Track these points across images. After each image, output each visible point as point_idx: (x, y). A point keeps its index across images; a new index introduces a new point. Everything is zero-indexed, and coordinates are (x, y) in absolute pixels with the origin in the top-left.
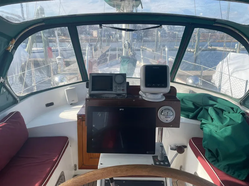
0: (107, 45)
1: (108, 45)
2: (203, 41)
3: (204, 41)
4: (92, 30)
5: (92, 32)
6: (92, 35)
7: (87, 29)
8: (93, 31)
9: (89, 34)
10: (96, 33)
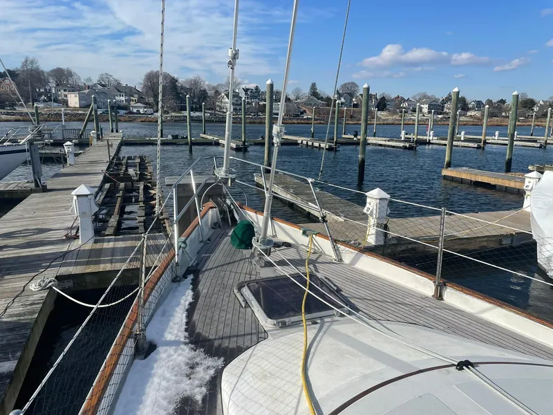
0: (112, 131)
1: (115, 130)
2: (319, 121)
3: (320, 123)
4: (65, 90)
5: (66, 96)
6: (65, 103)
7: (50, 90)
8: (66, 93)
9: (56, 101)
10: (78, 98)
